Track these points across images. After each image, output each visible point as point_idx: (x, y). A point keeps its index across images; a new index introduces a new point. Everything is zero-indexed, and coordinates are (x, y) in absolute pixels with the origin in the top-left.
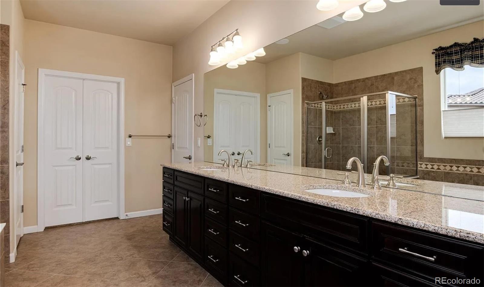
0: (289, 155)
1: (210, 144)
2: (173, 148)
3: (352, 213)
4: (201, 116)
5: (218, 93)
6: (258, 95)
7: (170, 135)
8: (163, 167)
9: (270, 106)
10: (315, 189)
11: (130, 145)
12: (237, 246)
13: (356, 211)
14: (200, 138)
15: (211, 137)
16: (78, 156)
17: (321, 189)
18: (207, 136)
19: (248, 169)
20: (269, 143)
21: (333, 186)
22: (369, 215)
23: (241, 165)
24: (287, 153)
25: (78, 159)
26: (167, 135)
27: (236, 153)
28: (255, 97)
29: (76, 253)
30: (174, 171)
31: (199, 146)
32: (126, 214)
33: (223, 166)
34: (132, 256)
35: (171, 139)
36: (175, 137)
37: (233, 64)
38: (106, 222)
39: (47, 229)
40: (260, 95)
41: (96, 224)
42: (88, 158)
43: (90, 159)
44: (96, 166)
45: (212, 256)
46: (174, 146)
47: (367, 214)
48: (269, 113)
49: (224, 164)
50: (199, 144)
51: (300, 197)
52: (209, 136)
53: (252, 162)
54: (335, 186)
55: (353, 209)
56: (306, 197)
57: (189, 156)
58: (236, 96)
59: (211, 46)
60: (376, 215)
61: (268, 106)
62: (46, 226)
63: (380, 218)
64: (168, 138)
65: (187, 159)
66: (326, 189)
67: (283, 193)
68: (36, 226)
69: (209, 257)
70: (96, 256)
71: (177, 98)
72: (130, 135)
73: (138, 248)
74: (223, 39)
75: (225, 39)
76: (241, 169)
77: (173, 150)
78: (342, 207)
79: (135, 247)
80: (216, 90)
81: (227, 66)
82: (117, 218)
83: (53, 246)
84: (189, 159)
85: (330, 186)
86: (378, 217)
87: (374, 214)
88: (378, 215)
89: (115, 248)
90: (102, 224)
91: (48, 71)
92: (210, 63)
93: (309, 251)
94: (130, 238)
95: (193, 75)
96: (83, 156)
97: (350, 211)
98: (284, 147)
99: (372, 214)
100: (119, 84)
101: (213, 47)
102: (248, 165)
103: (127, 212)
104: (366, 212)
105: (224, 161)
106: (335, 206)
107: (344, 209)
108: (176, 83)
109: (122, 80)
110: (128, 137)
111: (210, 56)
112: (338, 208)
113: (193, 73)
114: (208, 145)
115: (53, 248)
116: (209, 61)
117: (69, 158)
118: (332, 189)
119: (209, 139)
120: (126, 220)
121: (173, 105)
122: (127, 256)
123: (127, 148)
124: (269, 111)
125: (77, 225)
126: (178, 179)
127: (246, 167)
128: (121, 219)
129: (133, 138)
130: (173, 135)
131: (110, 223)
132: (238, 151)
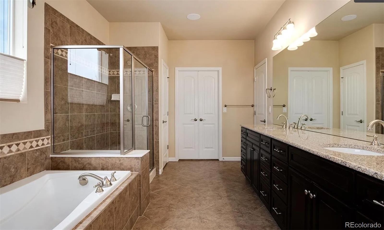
0: (361, 122)
1: (285, 111)
2: (255, 114)
3: (342, 165)
4: (271, 89)
5: (291, 71)
6: (331, 69)
7: (253, 105)
8: (241, 127)
9: (343, 78)
10: (340, 147)
11: (225, 112)
12: (275, 185)
13: (344, 164)
14: (271, 107)
15: (285, 106)
16: (195, 119)
17: (347, 148)
18: (283, 105)
19: (303, 130)
20: (342, 111)
21: (359, 147)
22: (353, 168)
23: (298, 127)
24: (360, 120)
25: (196, 120)
26: (251, 104)
27: (309, 119)
28: (327, 71)
29: (190, 176)
30: (246, 130)
31: (270, 112)
32: (223, 158)
33: (283, 127)
34: (218, 184)
35: (254, 107)
36: (256, 106)
37: (293, 47)
38: (211, 161)
39: (180, 160)
40: (333, 69)
41: (205, 161)
42: (201, 120)
43: (202, 121)
44: (205, 125)
45: (263, 192)
46: (256, 113)
47: (352, 168)
48: (341, 84)
49: (284, 125)
50: (270, 110)
51: (309, 150)
52: (284, 105)
53: (306, 125)
54: (361, 146)
55: (343, 162)
56: (313, 150)
57: (264, 120)
58: (308, 71)
59: (274, 36)
60: (358, 168)
61: (341, 78)
62: (180, 159)
63: (361, 171)
64: (252, 107)
65: (263, 122)
66: (352, 149)
67: (300, 146)
68: (174, 158)
69: (261, 192)
70: (199, 179)
71: (257, 77)
72: (226, 105)
73: (224, 179)
74: (281, 29)
75: (282, 29)
76: (298, 130)
77: (255, 116)
78: (335, 160)
79: (223, 178)
80: (290, 69)
81: (289, 49)
82: (218, 160)
83: (180, 170)
84: (264, 122)
85: (356, 146)
86: (359, 170)
87: (356, 167)
88: (359, 168)
89: (211, 177)
90: (208, 162)
91: (181, 68)
92: (273, 49)
93: (315, 195)
94: (221, 172)
95: (266, 59)
96: (198, 118)
97: (340, 163)
98: (356, 114)
99: (355, 167)
100: (218, 71)
101: (275, 36)
102: (302, 127)
103: (224, 157)
104: (351, 165)
105: (283, 124)
106: (330, 159)
107: (336, 161)
108: (257, 67)
109: (220, 69)
110: (224, 106)
111: (273, 43)
112: (333, 160)
113: (266, 58)
114: (284, 112)
115: (180, 171)
116: (272, 47)
117: (191, 120)
118: (358, 149)
119: (284, 108)
120: (223, 162)
121: (255, 83)
122: (216, 183)
123: (223, 114)
124: (342, 83)
125: (195, 160)
126: (248, 135)
127: (301, 129)
128: (220, 160)
129: (227, 107)
130: (255, 105)
131: (213, 162)
132: (311, 118)
